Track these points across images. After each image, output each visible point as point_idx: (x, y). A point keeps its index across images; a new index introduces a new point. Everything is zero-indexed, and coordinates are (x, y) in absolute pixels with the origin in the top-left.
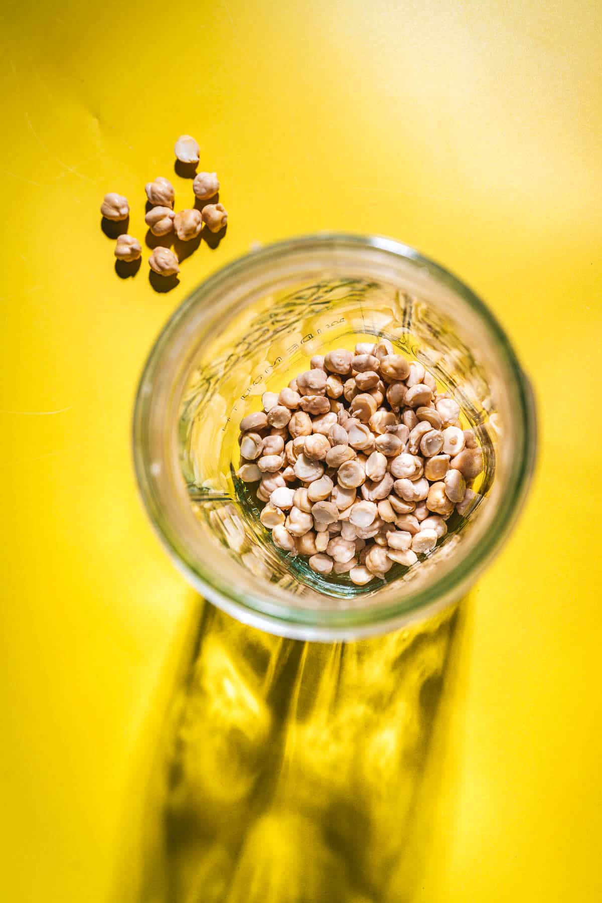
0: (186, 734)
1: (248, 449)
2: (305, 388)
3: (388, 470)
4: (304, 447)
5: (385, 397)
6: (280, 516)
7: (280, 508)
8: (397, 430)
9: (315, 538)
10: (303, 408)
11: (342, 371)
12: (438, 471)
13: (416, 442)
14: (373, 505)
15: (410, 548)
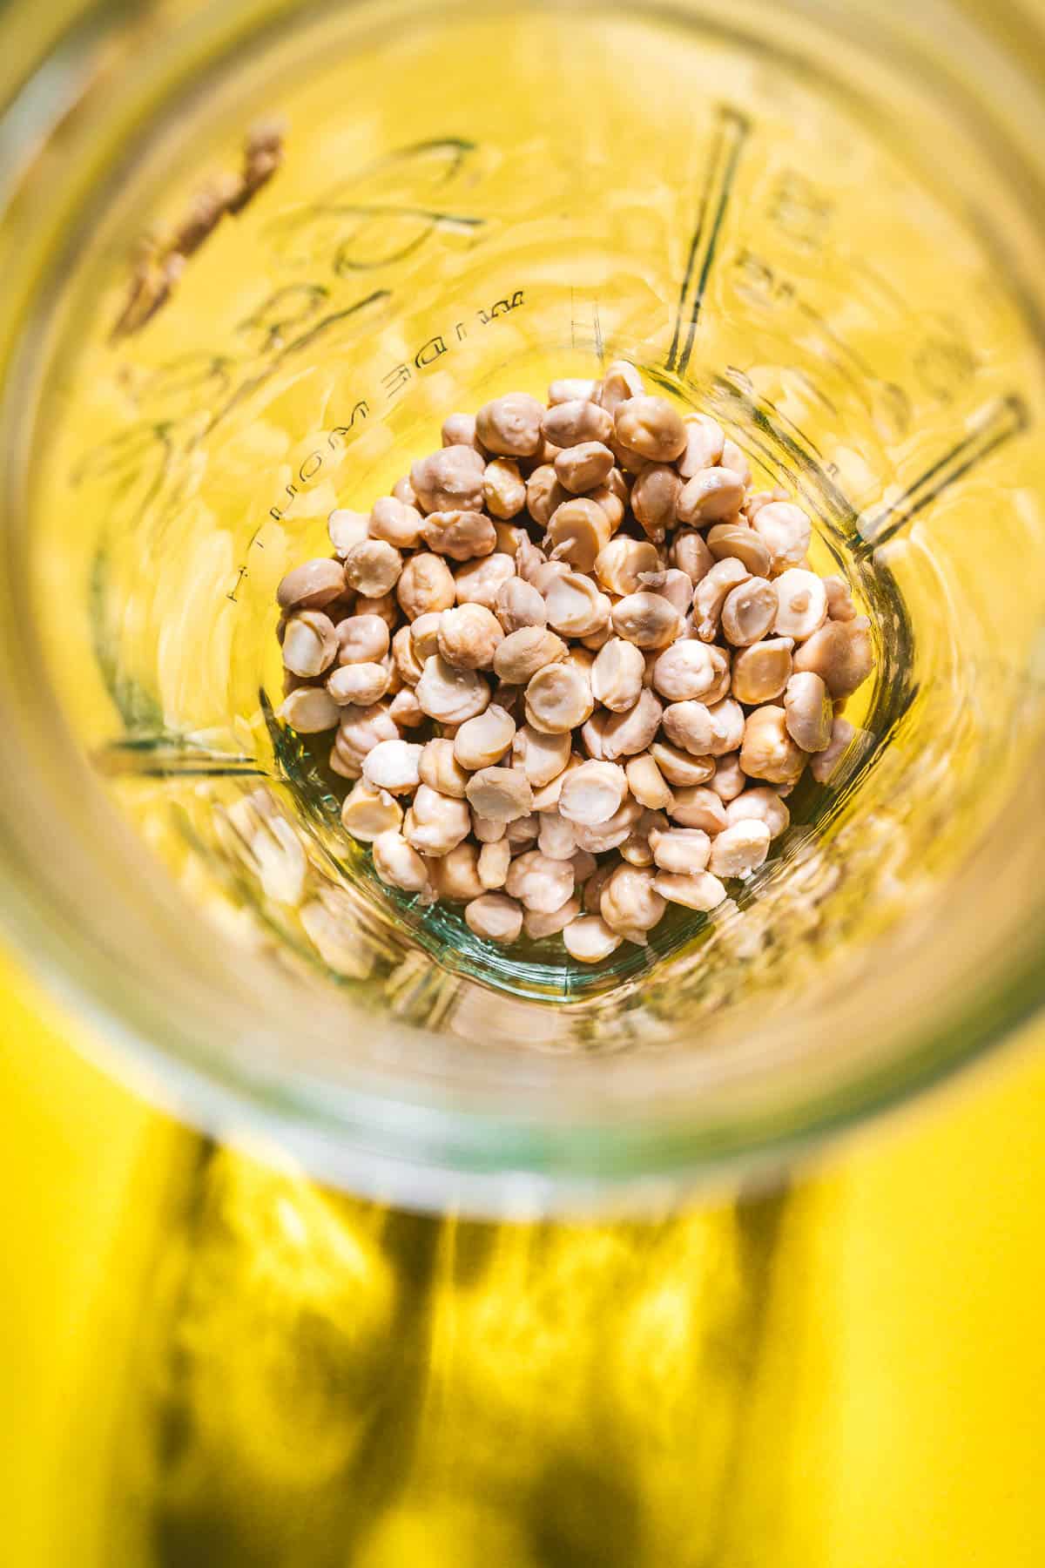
0: (194, 1336)
1: (303, 652)
2: (433, 493)
3: (649, 684)
4: (440, 638)
5: (628, 509)
6: (390, 810)
7: (387, 790)
8: (665, 583)
9: (476, 858)
10: (431, 543)
11: (519, 447)
12: (764, 679)
13: (712, 609)
14: (614, 770)
15: (707, 869)
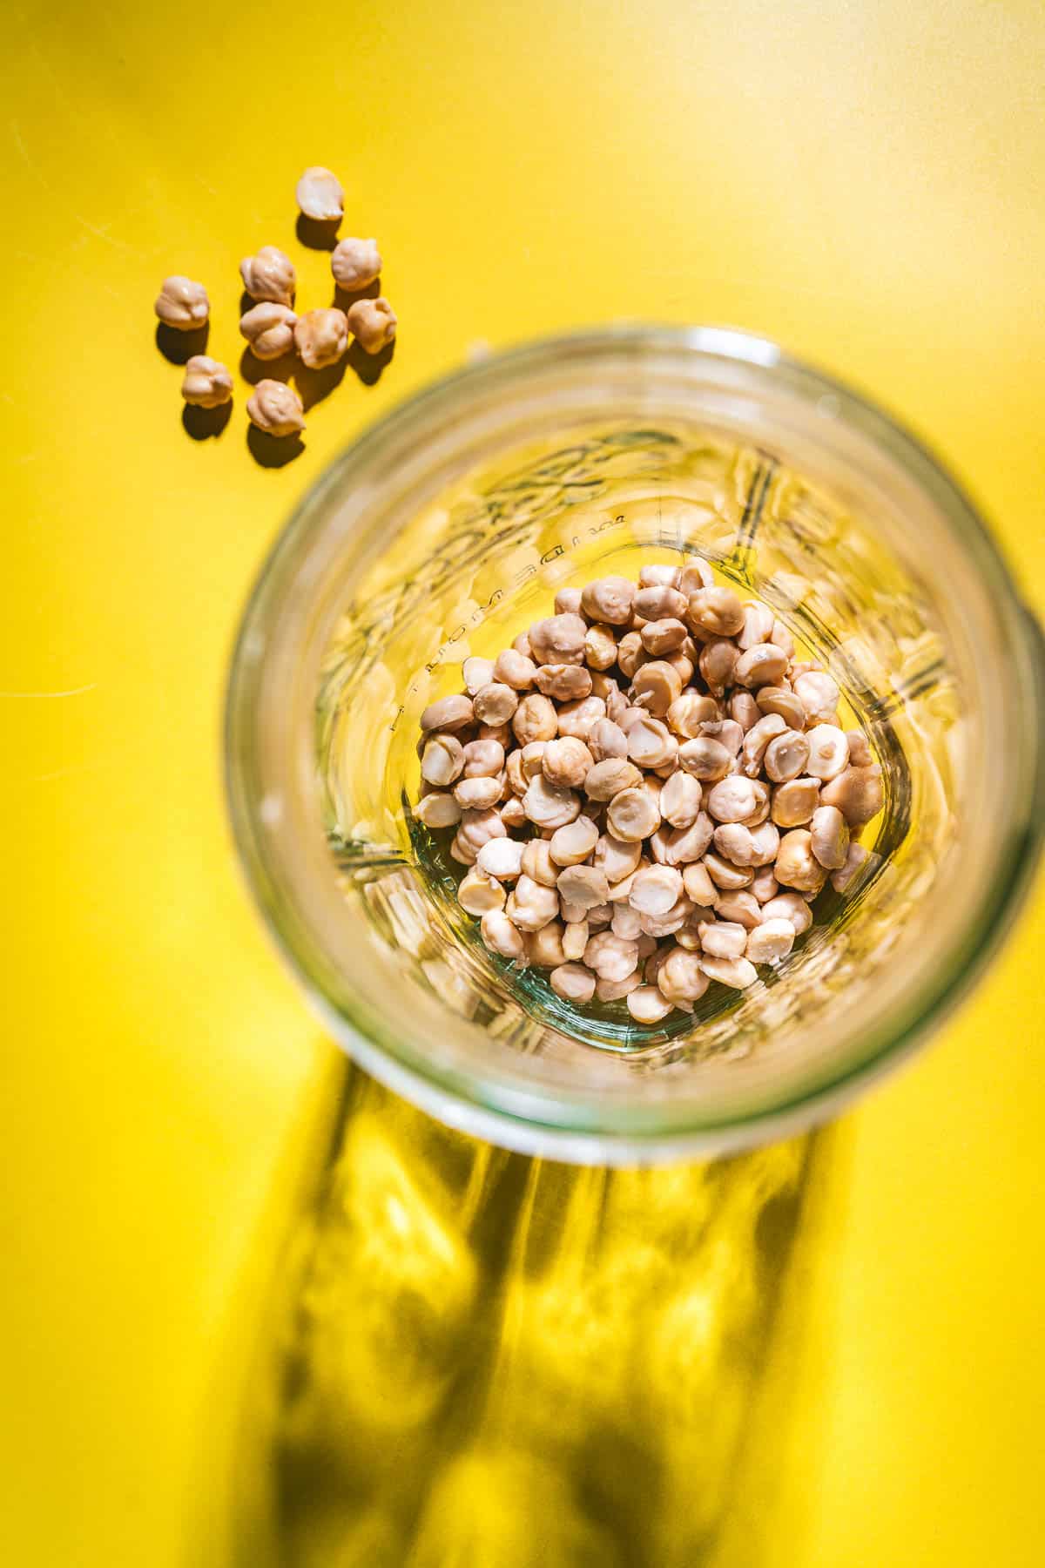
0: (316, 1301)
1: (437, 765)
2: (544, 649)
3: (704, 808)
4: (544, 762)
5: (696, 668)
6: (496, 892)
7: (496, 877)
8: (721, 731)
9: (561, 935)
10: (541, 687)
11: (615, 618)
12: (796, 809)
13: (757, 753)
14: (673, 873)
15: (743, 955)
